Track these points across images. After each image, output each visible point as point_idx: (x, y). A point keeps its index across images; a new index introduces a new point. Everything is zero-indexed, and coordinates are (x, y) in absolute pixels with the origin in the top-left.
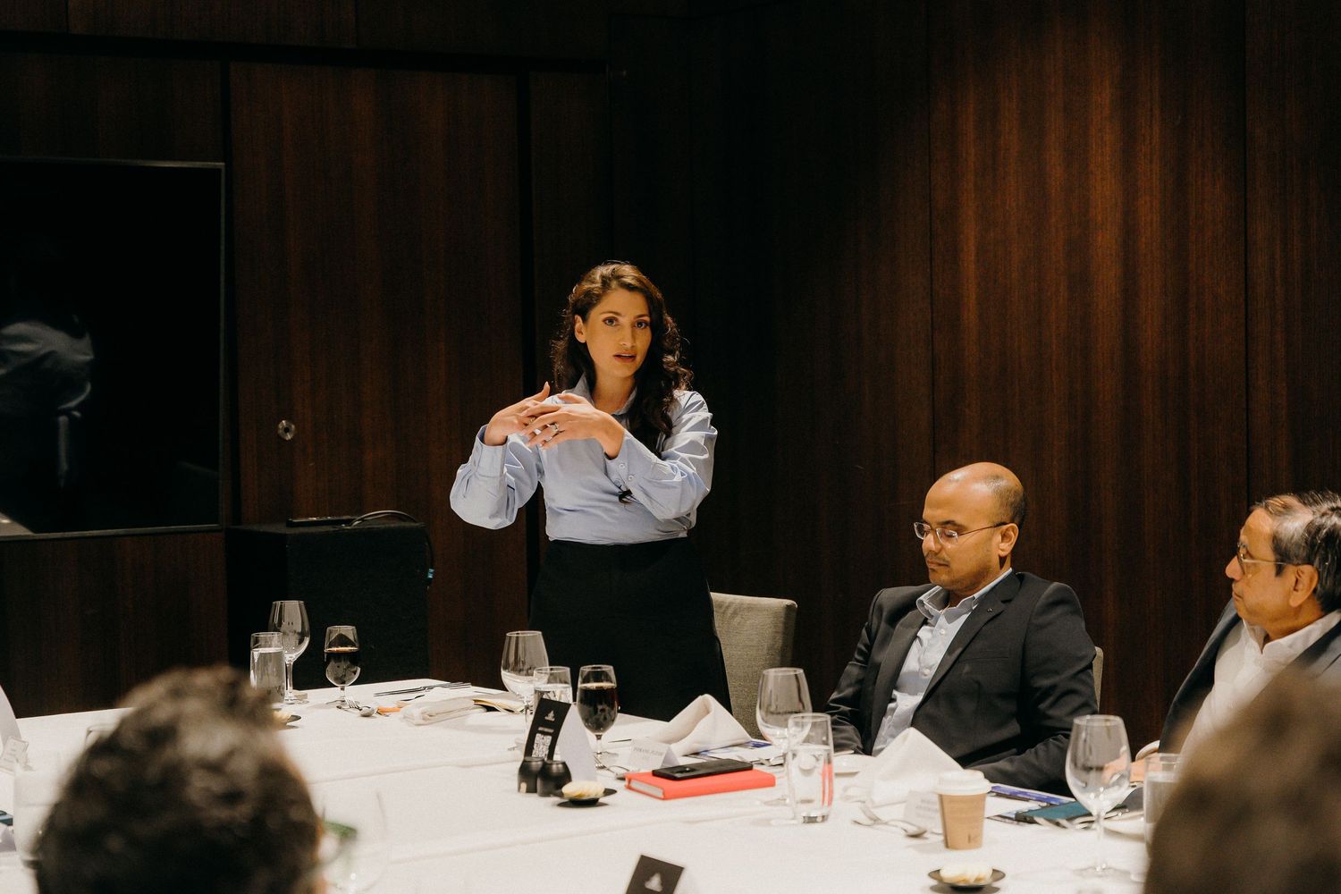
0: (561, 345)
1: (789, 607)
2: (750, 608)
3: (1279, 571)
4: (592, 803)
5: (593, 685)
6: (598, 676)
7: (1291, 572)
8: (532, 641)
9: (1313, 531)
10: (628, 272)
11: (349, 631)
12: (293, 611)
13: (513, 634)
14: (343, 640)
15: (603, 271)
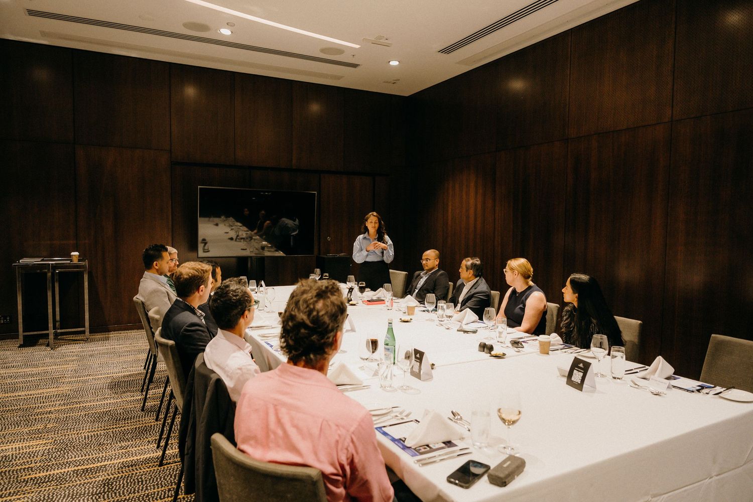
0: (363, 227)
1: (406, 274)
2: (401, 274)
3: (467, 271)
4: (355, 305)
5: (361, 285)
6: (362, 284)
7: (469, 271)
8: (352, 277)
9: (472, 264)
10: (375, 214)
11: (327, 274)
12: (318, 271)
13: (349, 276)
14: (326, 276)
15: (371, 213)
